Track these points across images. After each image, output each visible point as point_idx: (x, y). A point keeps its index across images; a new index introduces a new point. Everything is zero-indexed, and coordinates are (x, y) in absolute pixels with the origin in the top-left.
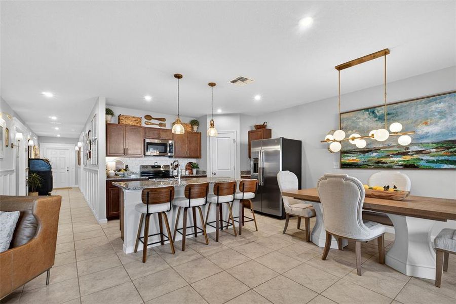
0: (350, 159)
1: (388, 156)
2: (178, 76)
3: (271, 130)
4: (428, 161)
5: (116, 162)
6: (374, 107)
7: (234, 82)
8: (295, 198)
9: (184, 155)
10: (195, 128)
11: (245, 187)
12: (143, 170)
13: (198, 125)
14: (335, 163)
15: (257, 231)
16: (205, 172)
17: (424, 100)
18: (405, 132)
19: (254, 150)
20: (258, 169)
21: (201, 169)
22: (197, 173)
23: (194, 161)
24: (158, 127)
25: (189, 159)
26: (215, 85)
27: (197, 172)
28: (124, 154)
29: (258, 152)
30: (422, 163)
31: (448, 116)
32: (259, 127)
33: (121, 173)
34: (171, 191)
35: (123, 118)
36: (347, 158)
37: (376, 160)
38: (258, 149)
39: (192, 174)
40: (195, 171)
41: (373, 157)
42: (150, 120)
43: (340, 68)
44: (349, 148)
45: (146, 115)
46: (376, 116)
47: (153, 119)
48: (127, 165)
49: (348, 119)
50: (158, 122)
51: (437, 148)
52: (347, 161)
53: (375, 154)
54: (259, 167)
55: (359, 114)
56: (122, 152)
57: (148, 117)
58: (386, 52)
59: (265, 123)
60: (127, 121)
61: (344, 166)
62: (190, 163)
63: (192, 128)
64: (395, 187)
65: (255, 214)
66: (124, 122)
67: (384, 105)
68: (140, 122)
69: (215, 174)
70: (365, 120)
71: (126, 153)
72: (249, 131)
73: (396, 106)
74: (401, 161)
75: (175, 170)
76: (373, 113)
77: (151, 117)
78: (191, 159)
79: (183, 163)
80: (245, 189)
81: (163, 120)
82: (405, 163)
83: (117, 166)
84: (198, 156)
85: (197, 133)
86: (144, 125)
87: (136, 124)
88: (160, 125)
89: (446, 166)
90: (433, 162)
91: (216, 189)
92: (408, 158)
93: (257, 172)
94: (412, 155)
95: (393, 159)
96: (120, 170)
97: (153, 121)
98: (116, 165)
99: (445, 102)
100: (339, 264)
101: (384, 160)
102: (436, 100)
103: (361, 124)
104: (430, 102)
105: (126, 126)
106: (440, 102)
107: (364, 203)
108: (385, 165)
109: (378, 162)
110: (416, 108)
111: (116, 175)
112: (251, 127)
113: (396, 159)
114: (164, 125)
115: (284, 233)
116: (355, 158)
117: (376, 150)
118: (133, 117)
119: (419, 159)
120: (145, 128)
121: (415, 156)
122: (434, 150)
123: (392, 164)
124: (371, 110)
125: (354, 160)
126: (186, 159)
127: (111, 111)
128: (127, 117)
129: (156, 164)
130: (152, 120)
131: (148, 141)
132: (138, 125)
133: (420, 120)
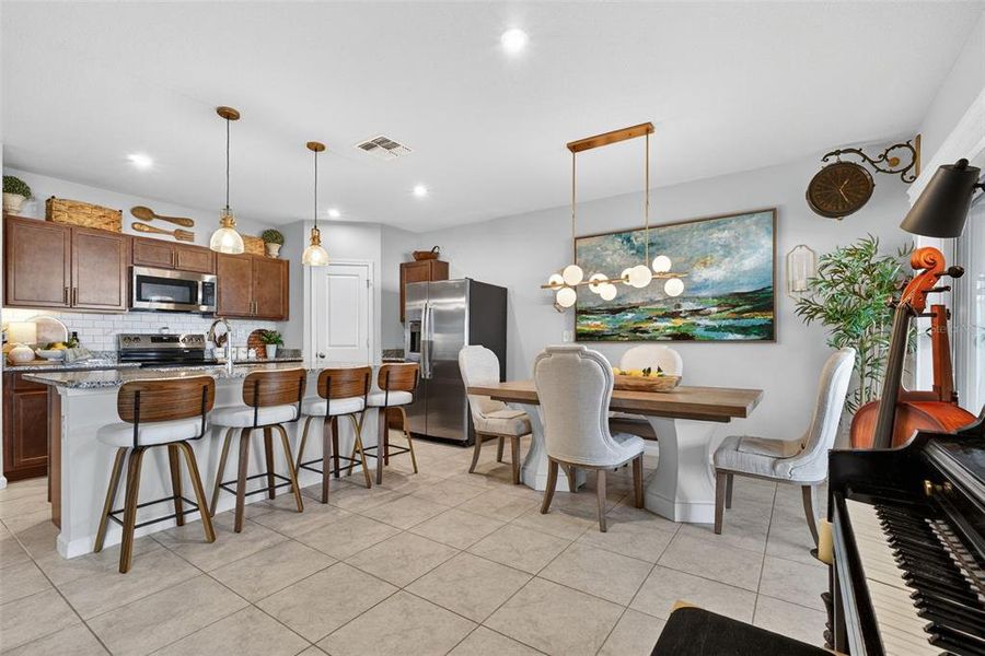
0: (592, 324)
1: (650, 318)
2: (228, 114)
3: (447, 264)
4: (708, 328)
5: (38, 325)
6: (630, 231)
7: (368, 147)
8: (492, 398)
9: (243, 312)
10: (274, 249)
11: (391, 379)
12: (126, 345)
13: (282, 242)
14: (565, 333)
15: (416, 472)
16: (297, 353)
17: (702, 224)
18: (675, 272)
19: (411, 305)
20: (419, 345)
21: (289, 345)
22: (276, 356)
23: (269, 326)
24: (172, 239)
25: (256, 322)
26: (323, 148)
27: (279, 352)
28: (65, 301)
29: (421, 311)
30: (699, 332)
31: (734, 253)
32: (422, 257)
33: (56, 352)
34: (205, 389)
35: (63, 208)
36: (585, 322)
37: (632, 326)
38: (420, 304)
39: (266, 356)
40: (271, 350)
41: (628, 321)
42: (149, 219)
43: (575, 147)
44: (591, 304)
45: (136, 205)
46: (632, 248)
47: (158, 217)
48: (75, 334)
49: (588, 250)
50: (173, 227)
51: (719, 306)
52: (587, 329)
53: (630, 316)
54: (422, 339)
55: (607, 242)
56: (60, 296)
57: (143, 213)
58: (648, 129)
59: (436, 250)
60: (74, 216)
61: (581, 337)
62: (260, 332)
63: (267, 250)
64: (659, 370)
65: (413, 441)
66: (65, 218)
67: (644, 229)
68: (119, 221)
69: (323, 357)
70: (614, 252)
71: (70, 300)
72: (401, 265)
73: (662, 231)
74: (670, 328)
75: (219, 346)
76: (629, 240)
77: (151, 212)
78: (263, 322)
79: (242, 331)
80: (390, 385)
81: (188, 222)
82: (675, 332)
83: (42, 334)
84: (281, 317)
85: (278, 261)
86: (127, 230)
87: (104, 227)
88: (177, 233)
89: (731, 336)
90: (713, 329)
91: (325, 384)
92: (679, 322)
93: (419, 351)
94: (685, 317)
95: (658, 324)
96: (50, 346)
97: (155, 223)
98: (38, 332)
99: (730, 229)
100: (570, 518)
101: (644, 326)
102: (718, 224)
103: (609, 259)
104: (711, 227)
105: (71, 229)
106: (724, 230)
107: (612, 398)
108: (645, 335)
109: (635, 330)
110: (692, 237)
111: (37, 357)
112: (406, 255)
113: (661, 324)
114: (191, 237)
115: (471, 472)
116: (599, 323)
117: (633, 308)
118: (96, 207)
119: (694, 324)
120: (133, 238)
121: (690, 320)
122: (715, 309)
123: (656, 333)
124: (625, 235)
125: (598, 326)
126: (250, 322)
127: (24, 184)
128: (74, 206)
129: (165, 332)
130: (155, 220)
131: (139, 271)
132: (111, 228)
133: (696, 258)
